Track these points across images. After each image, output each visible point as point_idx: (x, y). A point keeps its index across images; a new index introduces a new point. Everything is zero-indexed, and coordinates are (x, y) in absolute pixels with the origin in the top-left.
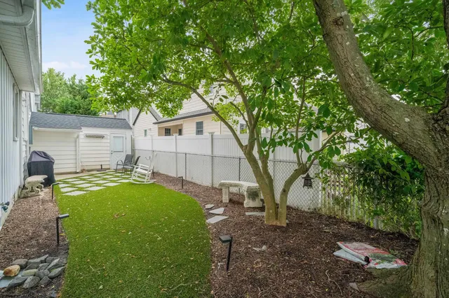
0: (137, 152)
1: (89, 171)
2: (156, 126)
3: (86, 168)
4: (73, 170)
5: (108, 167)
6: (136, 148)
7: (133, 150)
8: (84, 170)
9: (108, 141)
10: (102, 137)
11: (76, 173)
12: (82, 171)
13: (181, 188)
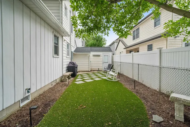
0: (114, 62)
1: (94, 71)
2: (125, 49)
3: (93, 70)
4: (88, 70)
5: (101, 69)
6: (114, 61)
7: (113, 62)
8: (92, 70)
9: (102, 58)
10: (99, 56)
11: (89, 71)
12: (91, 71)
13: (133, 88)
